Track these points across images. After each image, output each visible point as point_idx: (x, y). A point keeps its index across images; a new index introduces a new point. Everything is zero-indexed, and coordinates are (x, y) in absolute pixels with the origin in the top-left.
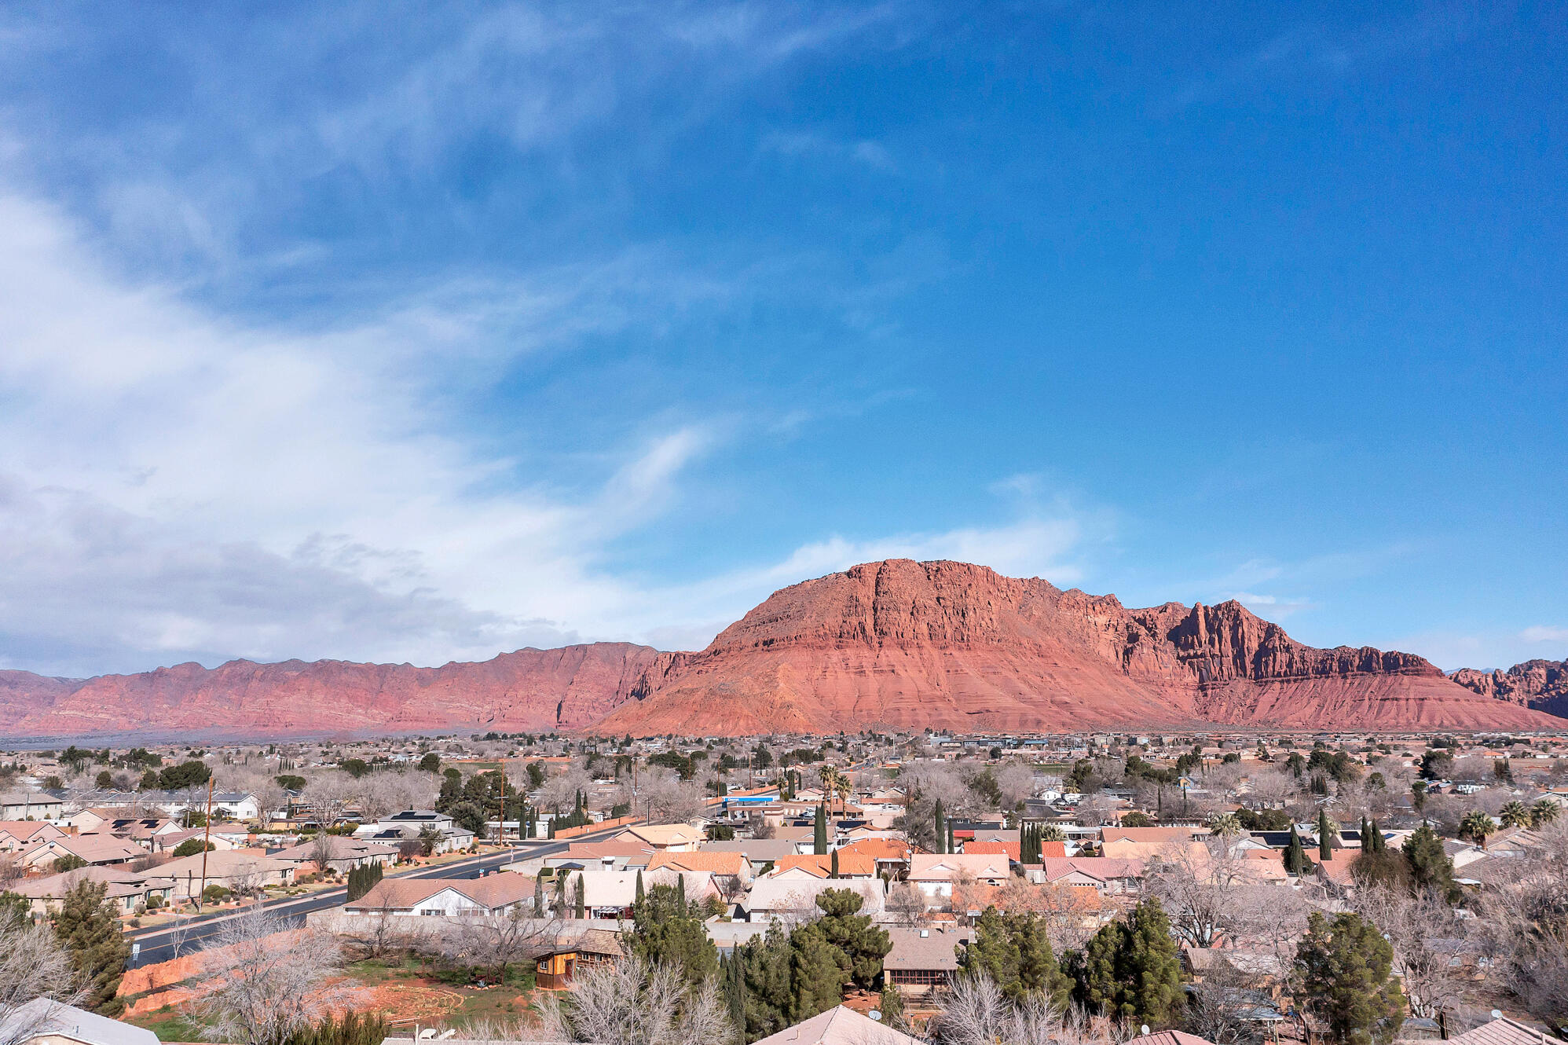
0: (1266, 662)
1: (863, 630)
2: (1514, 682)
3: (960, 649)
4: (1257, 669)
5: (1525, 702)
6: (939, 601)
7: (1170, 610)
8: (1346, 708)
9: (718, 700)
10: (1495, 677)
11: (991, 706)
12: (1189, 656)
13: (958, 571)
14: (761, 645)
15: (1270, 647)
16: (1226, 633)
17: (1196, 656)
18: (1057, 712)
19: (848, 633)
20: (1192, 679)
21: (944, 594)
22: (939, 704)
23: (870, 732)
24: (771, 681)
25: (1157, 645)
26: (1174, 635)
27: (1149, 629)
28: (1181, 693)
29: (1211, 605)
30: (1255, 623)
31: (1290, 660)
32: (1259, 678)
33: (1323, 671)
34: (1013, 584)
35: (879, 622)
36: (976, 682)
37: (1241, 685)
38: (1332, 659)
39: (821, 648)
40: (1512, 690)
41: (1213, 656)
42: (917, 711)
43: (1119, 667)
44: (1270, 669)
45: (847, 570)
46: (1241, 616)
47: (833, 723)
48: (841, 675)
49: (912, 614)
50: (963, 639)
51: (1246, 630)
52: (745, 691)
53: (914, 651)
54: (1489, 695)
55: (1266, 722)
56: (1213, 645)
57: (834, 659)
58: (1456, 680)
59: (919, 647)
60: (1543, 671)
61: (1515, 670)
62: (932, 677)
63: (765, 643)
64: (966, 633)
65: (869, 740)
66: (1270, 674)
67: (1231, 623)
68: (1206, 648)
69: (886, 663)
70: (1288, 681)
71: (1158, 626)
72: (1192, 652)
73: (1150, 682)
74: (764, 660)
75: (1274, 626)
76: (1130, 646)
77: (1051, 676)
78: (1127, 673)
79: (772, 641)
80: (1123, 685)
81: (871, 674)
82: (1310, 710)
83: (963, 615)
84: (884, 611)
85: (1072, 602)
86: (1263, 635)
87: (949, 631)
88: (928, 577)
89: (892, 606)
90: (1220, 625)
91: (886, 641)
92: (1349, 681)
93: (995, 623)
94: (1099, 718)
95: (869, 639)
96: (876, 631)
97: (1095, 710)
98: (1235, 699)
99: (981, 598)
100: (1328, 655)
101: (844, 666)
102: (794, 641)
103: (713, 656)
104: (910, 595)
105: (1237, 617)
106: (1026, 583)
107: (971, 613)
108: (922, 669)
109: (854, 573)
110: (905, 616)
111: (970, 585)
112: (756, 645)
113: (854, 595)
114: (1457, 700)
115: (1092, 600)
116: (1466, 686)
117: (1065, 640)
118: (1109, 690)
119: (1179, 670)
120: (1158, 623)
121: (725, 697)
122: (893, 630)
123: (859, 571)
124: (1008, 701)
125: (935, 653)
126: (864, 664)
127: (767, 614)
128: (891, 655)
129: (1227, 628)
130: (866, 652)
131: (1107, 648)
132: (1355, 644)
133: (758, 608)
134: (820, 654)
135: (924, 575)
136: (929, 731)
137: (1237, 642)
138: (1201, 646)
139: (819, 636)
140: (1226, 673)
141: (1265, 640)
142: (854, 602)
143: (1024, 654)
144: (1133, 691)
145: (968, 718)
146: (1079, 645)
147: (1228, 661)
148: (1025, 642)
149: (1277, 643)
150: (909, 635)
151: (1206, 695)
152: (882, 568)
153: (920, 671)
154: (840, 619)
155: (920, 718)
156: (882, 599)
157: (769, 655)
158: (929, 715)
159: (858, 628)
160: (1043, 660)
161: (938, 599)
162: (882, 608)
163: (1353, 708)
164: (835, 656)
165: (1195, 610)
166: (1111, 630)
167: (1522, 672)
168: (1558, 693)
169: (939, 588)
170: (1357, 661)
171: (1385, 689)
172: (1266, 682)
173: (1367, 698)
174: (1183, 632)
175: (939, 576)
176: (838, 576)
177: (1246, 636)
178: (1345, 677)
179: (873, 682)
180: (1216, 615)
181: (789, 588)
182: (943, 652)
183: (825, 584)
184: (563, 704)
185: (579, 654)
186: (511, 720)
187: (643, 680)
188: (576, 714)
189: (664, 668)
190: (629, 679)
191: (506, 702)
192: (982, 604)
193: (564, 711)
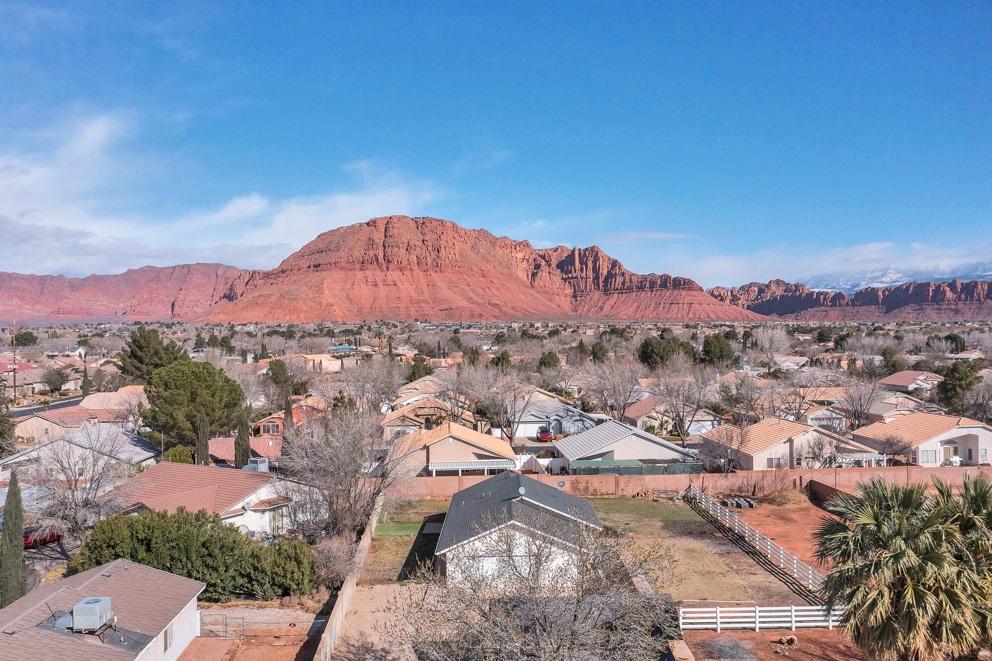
0: (611, 282)
1: (377, 259)
2: (741, 295)
3: (436, 272)
4: (605, 286)
5: (746, 306)
6: (423, 242)
7: (559, 250)
8: (651, 308)
9: (286, 301)
10: (732, 291)
11: (454, 306)
12: (569, 278)
13: (435, 224)
14: (312, 267)
15: (614, 273)
16: (590, 265)
17: (572, 278)
18: (491, 310)
19: (368, 261)
20: (569, 291)
21: (427, 238)
22: (423, 305)
23: (382, 321)
24: (319, 290)
25: (551, 271)
26: (561, 266)
27: (547, 262)
28: (563, 299)
29: (583, 248)
30: (606, 259)
31: (624, 281)
32: (606, 291)
33: (641, 288)
34: (469, 233)
35: (387, 255)
36: (445, 292)
37: (596, 295)
38: (646, 281)
39: (350, 270)
40: (740, 299)
41: (582, 278)
42: (410, 309)
43: (528, 284)
44: (613, 285)
45: (367, 221)
46: (599, 255)
47: (358, 315)
48: (363, 286)
50: (437, 266)
51: (601, 263)
52: (303, 296)
53: (408, 273)
54: (728, 302)
55: (608, 316)
56: (582, 272)
57: (359, 277)
58: (712, 295)
59: (411, 270)
60: (756, 289)
61: (742, 288)
62: (418, 288)
63: (315, 266)
64: (439, 262)
65: (382, 325)
66: (612, 289)
67: (593, 259)
68: (578, 273)
69: (391, 280)
70: (622, 293)
71: (552, 260)
72: (570, 276)
73: (546, 292)
74: (314, 277)
75: (617, 261)
76: (535, 271)
77: (489, 288)
78: (533, 287)
79: (319, 265)
80: (530, 294)
81: (382, 287)
82: (632, 310)
83: (438, 251)
84: (390, 248)
85: (503, 245)
86: (610, 266)
87: (429, 261)
88: (417, 227)
89: (395, 244)
90: (587, 260)
91: (391, 266)
92: (654, 293)
93: (457, 257)
94: (515, 313)
95: (380, 265)
96: (385, 260)
97: (513, 308)
98: (592, 303)
99: (449, 241)
100: (645, 278)
101: (365, 281)
102: (333, 265)
103: (281, 273)
104: (406, 238)
105: (596, 256)
106: (476, 232)
107: (443, 250)
108: (413, 283)
109: (372, 223)
110: (403, 251)
111: (442, 233)
112: (309, 267)
113: (372, 237)
114: (708, 304)
115: (515, 243)
116: (716, 297)
117: (498, 267)
118: (523, 297)
119: (562, 286)
120: (552, 258)
121: (291, 299)
122: (396, 260)
123: (375, 222)
124: (463, 303)
125: (421, 274)
126: (377, 280)
127: (316, 248)
128: (394, 275)
129: (591, 262)
130: (379, 273)
131: (522, 272)
132: (659, 273)
133: (310, 244)
134: (350, 273)
135: (415, 226)
136: (416, 320)
137: (596, 270)
138: (575, 272)
139: (350, 262)
140: (588, 288)
141: (611, 269)
142: (371, 242)
143: (474, 275)
144: (535, 298)
145: (440, 313)
146: (506, 270)
147: (590, 281)
148: (474, 268)
149: (618, 271)
150: (405, 263)
151: (577, 300)
152: (389, 221)
153: (412, 285)
154: (363, 252)
155: (411, 313)
156: (389, 240)
157: (317, 274)
158: (416, 311)
159: (374, 258)
160: (485, 279)
161: (423, 241)
162: (389, 246)
163: (655, 309)
164: (360, 275)
165: (574, 251)
166: (525, 261)
167: (745, 289)
168: (762, 301)
169: (424, 234)
170: (659, 282)
171: (672, 298)
172: (610, 293)
173: (662, 303)
174: (566, 264)
175: (424, 227)
176: (361, 225)
177: (601, 267)
178: (652, 291)
179: (382, 291)
180: (585, 254)
181: (330, 231)
182: (425, 273)
183: (353, 230)
184: (176, 303)
185: (185, 271)
186: (140, 313)
187: (231, 288)
188: (185, 309)
189: (246, 281)
190: (221, 288)
191: (135, 302)
192: (450, 244)
193: (176, 308)
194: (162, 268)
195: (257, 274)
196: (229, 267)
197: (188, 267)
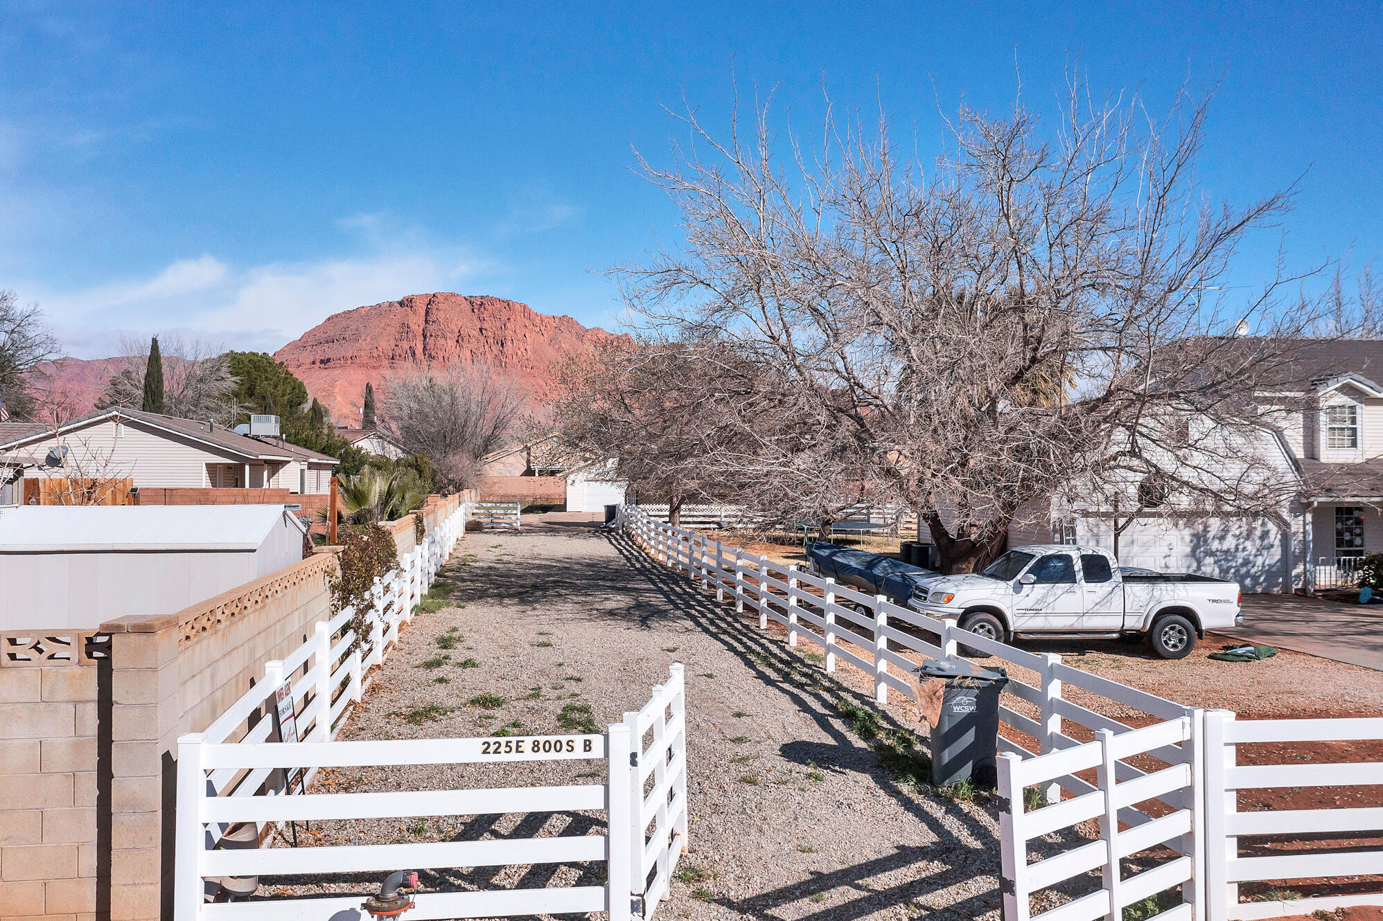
1: (414, 354)
6: (481, 331)
13: (499, 306)
14: (318, 363)
19: (400, 356)
21: (486, 325)
24: (329, 396)
34: (546, 320)
35: (428, 347)
39: (374, 367)
45: (399, 299)
49: (457, 341)
50: (501, 365)
57: (387, 378)
63: (322, 362)
64: (504, 360)
74: (321, 377)
79: (328, 360)
83: (502, 345)
84: (433, 338)
85: (595, 338)
87: (489, 358)
88: (473, 310)
91: (434, 363)
93: (530, 354)
95: (419, 362)
96: (425, 355)
99: (518, 331)
102: (349, 361)
104: (456, 325)
106: (557, 320)
107: (509, 343)
109: (406, 302)
110: (451, 343)
111: (509, 319)
112: (314, 363)
113: (406, 322)
115: (611, 338)
122: (441, 354)
123: (411, 301)
127: (324, 336)
133: (314, 330)
134: (374, 373)
135: (469, 308)
139: (373, 357)
142: (405, 328)
143: (552, 380)
148: (553, 370)
150: (454, 360)
152: (431, 300)
154: (393, 343)
156: (431, 327)
157: (325, 373)
159: (409, 351)
162: (431, 336)
164: (388, 375)
169: (482, 320)
175: (482, 309)
176: (391, 304)
181: (345, 313)
183: (379, 311)
192: (519, 336)
194: (89, 362)
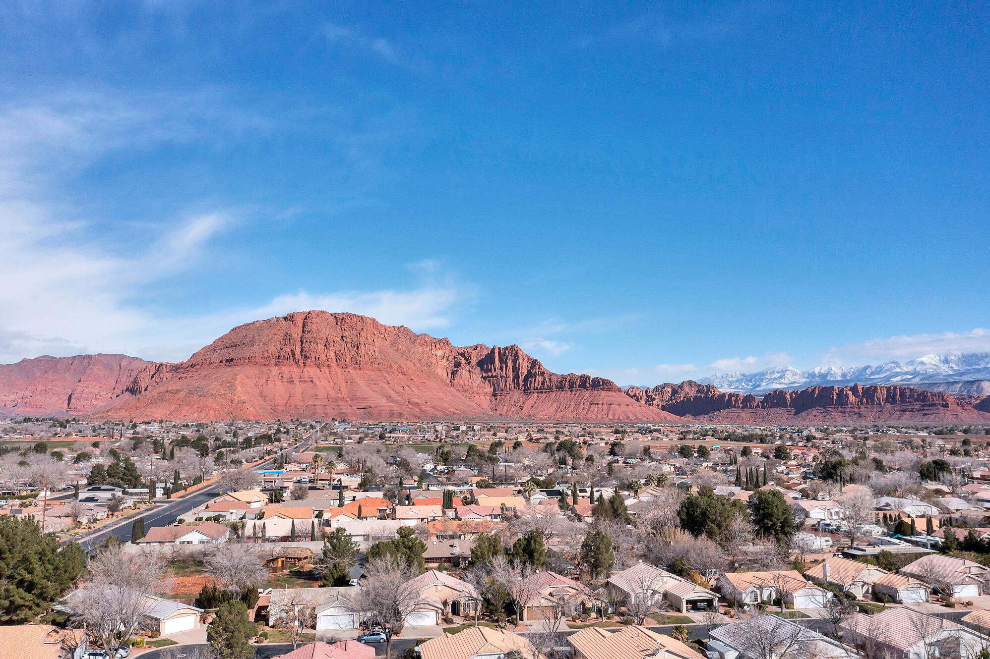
0: (530, 381)
1: (294, 355)
2: (656, 395)
3: (355, 368)
4: (525, 385)
5: (660, 406)
6: (342, 338)
7: (479, 349)
8: (571, 408)
9: (195, 398)
10: (647, 392)
11: (372, 404)
12: (488, 377)
13: (355, 320)
14: (224, 362)
15: (533, 372)
16: (510, 364)
17: (492, 376)
18: (411, 409)
19: (284, 356)
20: (489, 390)
21: (346, 334)
22: (340, 403)
23: (297, 420)
24: (232, 386)
25: (471, 369)
26: (481, 364)
27: (467, 360)
28: (483, 398)
29: (503, 347)
30: (526, 359)
31: (543, 381)
32: (526, 390)
33: (560, 388)
34: (389, 329)
35: (304, 350)
36: (363, 389)
37: (516, 394)
38: (566, 381)
39: (265, 365)
40: (654, 399)
41: (501, 377)
42: (327, 407)
43: (448, 382)
44: (533, 385)
45: (284, 315)
46: (519, 354)
47: (273, 413)
48: (278, 383)
49: (325, 346)
50: (356, 363)
51: (521, 362)
52: (214, 392)
53: (326, 369)
54: (643, 402)
55: (528, 416)
56: (502, 371)
57: (274, 373)
58: (628, 394)
59: (329, 366)
60: (670, 390)
61: (656, 388)
62: (336, 385)
63: (227, 361)
64: (359, 359)
65: (296, 424)
66: (532, 388)
67: (513, 358)
68: (498, 372)
69: (307, 376)
70: (542, 393)
71: (472, 358)
72: (490, 374)
73: (465, 391)
74: (227, 372)
75: (536, 360)
76: (455, 369)
77: (409, 386)
78: (453, 385)
79: (232, 360)
80: (450, 392)
81: (298, 383)
82: (552, 409)
83: (358, 348)
84: (308, 343)
85: (423, 342)
86: (530, 366)
87: (348, 358)
88: (337, 323)
89: (313, 340)
90: (507, 359)
91: (308, 362)
92: (573, 393)
93: (377, 353)
94: (437, 412)
95: (297, 360)
96: (302, 355)
97: (434, 407)
98: (512, 402)
99: (369, 338)
100: (564, 378)
101: (280, 378)
102: (247, 361)
103: (190, 368)
104: (324, 334)
105: (516, 355)
106: (397, 329)
107: (362, 347)
108: (330, 380)
109: (289, 318)
110: (321, 347)
111: (362, 329)
112: (221, 362)
113: (289, 332)
114: (627, 405)
115: (434, 341)
116: (632, 397)
117: (418, 365)
118: (442, 395)
119: (482, 384)
120: (472, 356)
121: (200, 396)
122: (313, 355)
123: (292, 317)
124: (384, 402)
125: (339, 371)
126: (293, 376)
127: (229, 342)
128: (311, 371)
129: (511, 361)
130: (295, 369)
131: (442, 370)
132: (579, 373)
133: (222, 337)
134: (265, 369)
135: (334, 321)
136: (334, 420)
137: (516, 369)
138: (495, 370)
139: (264, 357)
140: (508, 387)
141: (531, 368)
142: (288, 337)
143: (394, 373)
144: (455, 396)
145: (358, 411)
146: (426, 368)
147: (510, 380)
148: (394, 365)
149: (537, 370)
150: (323, 359)
151: (496, 399)
152: (307, 316)
153: (329, 382)
154: (279, 347)
155: (328, 411)
156: (307, 336)
157: (229, 369)
158: (334, 409)
159: (290, 353)
160: (405, 376)
161: (342, 337)
162: (307, 342)
163: (575, 409)
164: (275, 371)
165: (493, 349)
166: (445, 359)
167: (659, 389)
168: (676, 402)
169: (343, 330)
170: (579, 382)
171: (591, 398)
172: (530, 393)
173: (582, 403)
174: (486, 362)
175: (343, 322)
176: (278, 319)
177: (520, 366)
178: (572, 391)
179: (298, 388)
180: (505, 353)
181: (245, 325)
182: (344, 370)
183: (269, 324)
184: (73, 396)
185: (86, 361)
186: (31, 406)
187: (135, 381)
188: (82, 402)
189: (151, 374)
190: (124, 380)
191: (27, 393)
192: (370, 341)
193: (73, 401)
194: (60, 358)
195: (164, 367)
196: (135, 359)
197: (89, 357)
